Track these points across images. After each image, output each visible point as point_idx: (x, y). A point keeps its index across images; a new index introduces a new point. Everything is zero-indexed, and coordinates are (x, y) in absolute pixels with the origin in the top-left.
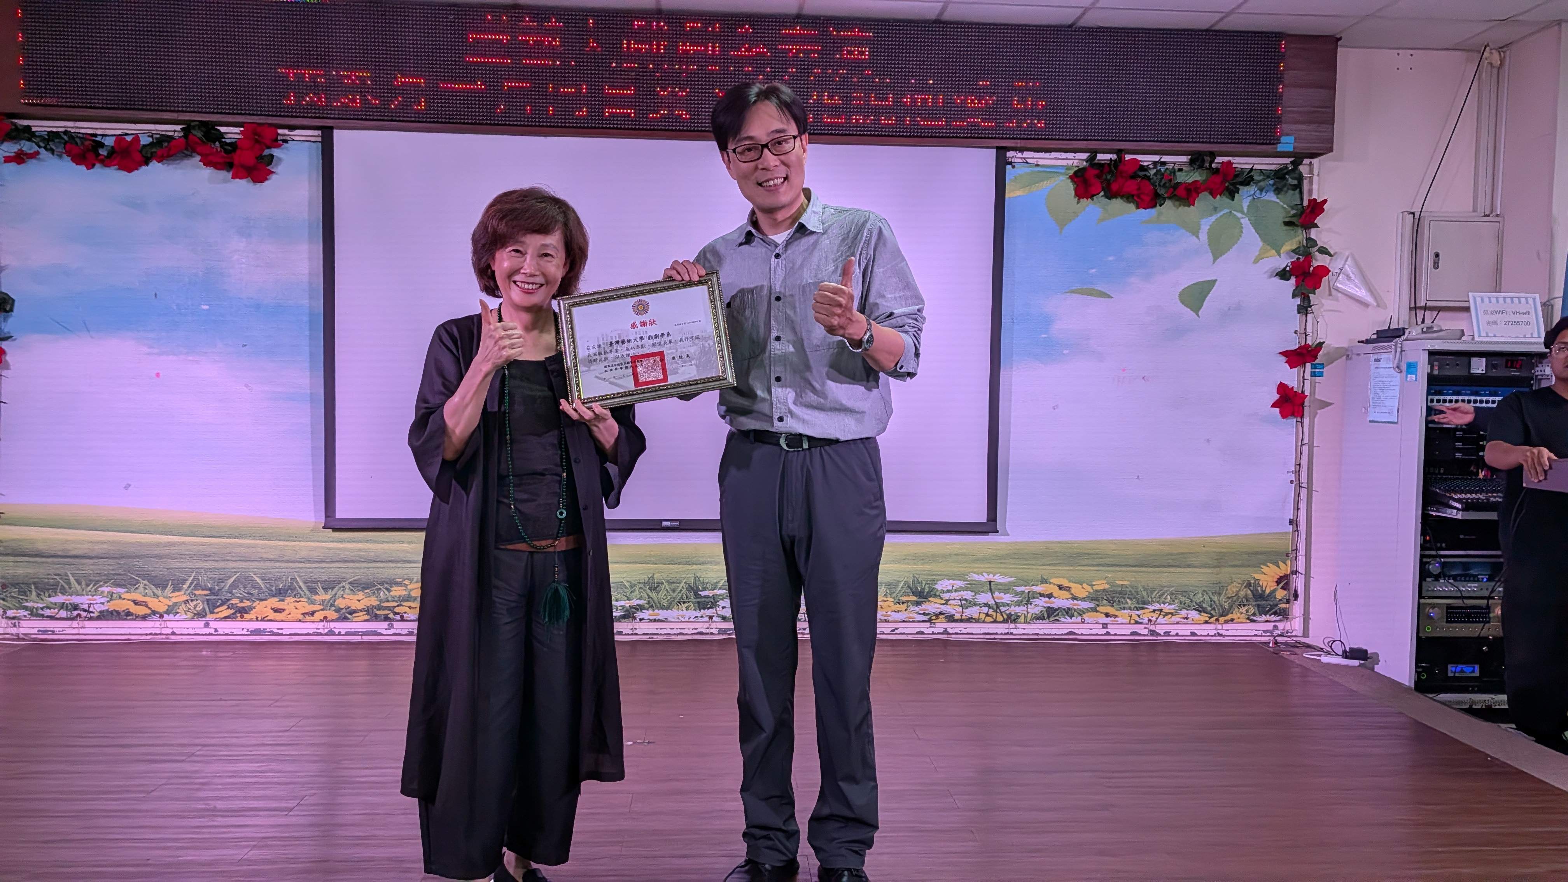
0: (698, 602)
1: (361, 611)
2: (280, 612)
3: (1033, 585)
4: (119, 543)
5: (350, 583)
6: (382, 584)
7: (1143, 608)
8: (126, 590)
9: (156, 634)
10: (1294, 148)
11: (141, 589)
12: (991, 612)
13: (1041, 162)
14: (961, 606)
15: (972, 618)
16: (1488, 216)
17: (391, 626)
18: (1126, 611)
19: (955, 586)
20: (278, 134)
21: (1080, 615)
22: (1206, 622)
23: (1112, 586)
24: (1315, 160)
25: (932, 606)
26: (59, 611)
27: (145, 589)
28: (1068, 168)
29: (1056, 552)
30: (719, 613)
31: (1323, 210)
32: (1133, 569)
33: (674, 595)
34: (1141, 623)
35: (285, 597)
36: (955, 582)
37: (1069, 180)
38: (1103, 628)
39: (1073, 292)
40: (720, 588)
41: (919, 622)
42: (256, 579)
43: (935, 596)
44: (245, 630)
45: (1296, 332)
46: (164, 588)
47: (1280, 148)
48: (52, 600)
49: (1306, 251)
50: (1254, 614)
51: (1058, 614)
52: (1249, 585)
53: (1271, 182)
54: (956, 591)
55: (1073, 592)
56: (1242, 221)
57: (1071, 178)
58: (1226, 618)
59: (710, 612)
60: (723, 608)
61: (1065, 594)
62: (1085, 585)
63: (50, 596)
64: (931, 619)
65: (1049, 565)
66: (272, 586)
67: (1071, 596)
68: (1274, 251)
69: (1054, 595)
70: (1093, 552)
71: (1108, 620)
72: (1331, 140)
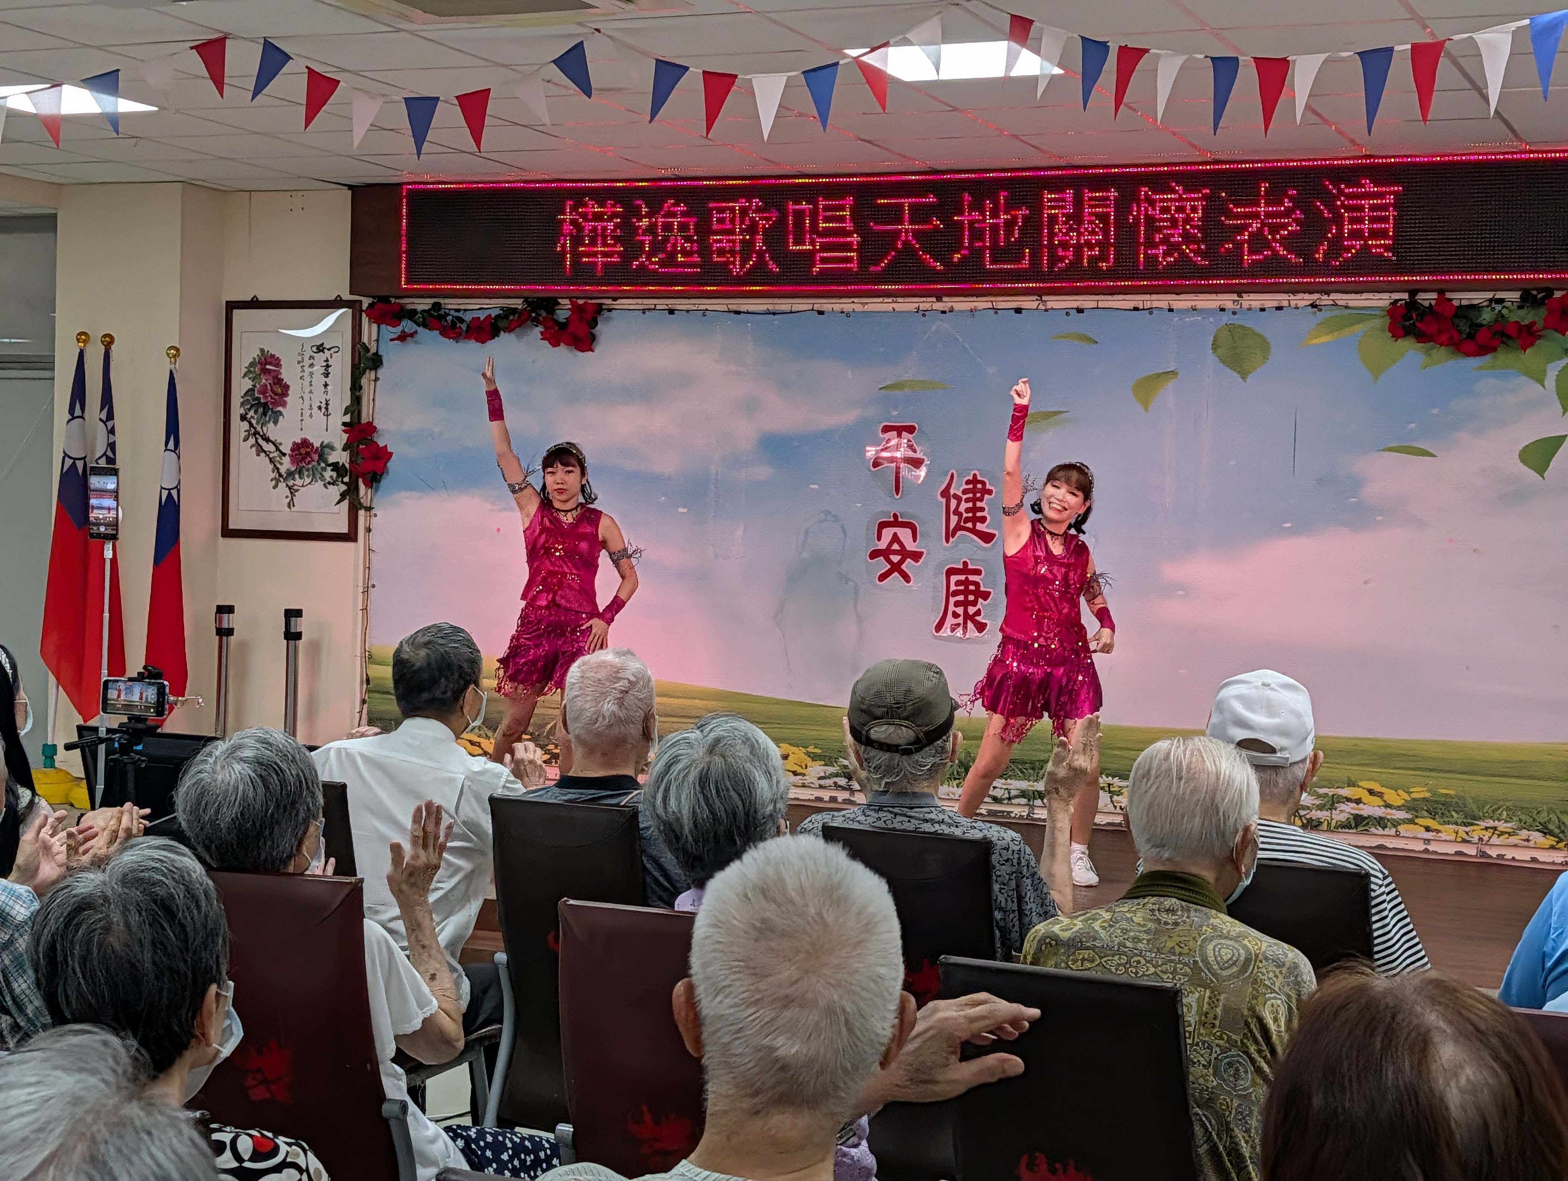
7: (1472, 824)
13: (1352, 303)
18: (1451, 826)
22: (1553, 847)
23: (1435, 794)
28: (1383, 309)
29: (1365, 752)
32: (1463, 777)
34: (1469, 842)
38: (1422, 844)
39: (1389, 450)
51: (1368, 823)
62: (1400, 792)
65: (1356, 765)
69: (1363, 801)
70: (1411, 753)
71: (1429, 835)
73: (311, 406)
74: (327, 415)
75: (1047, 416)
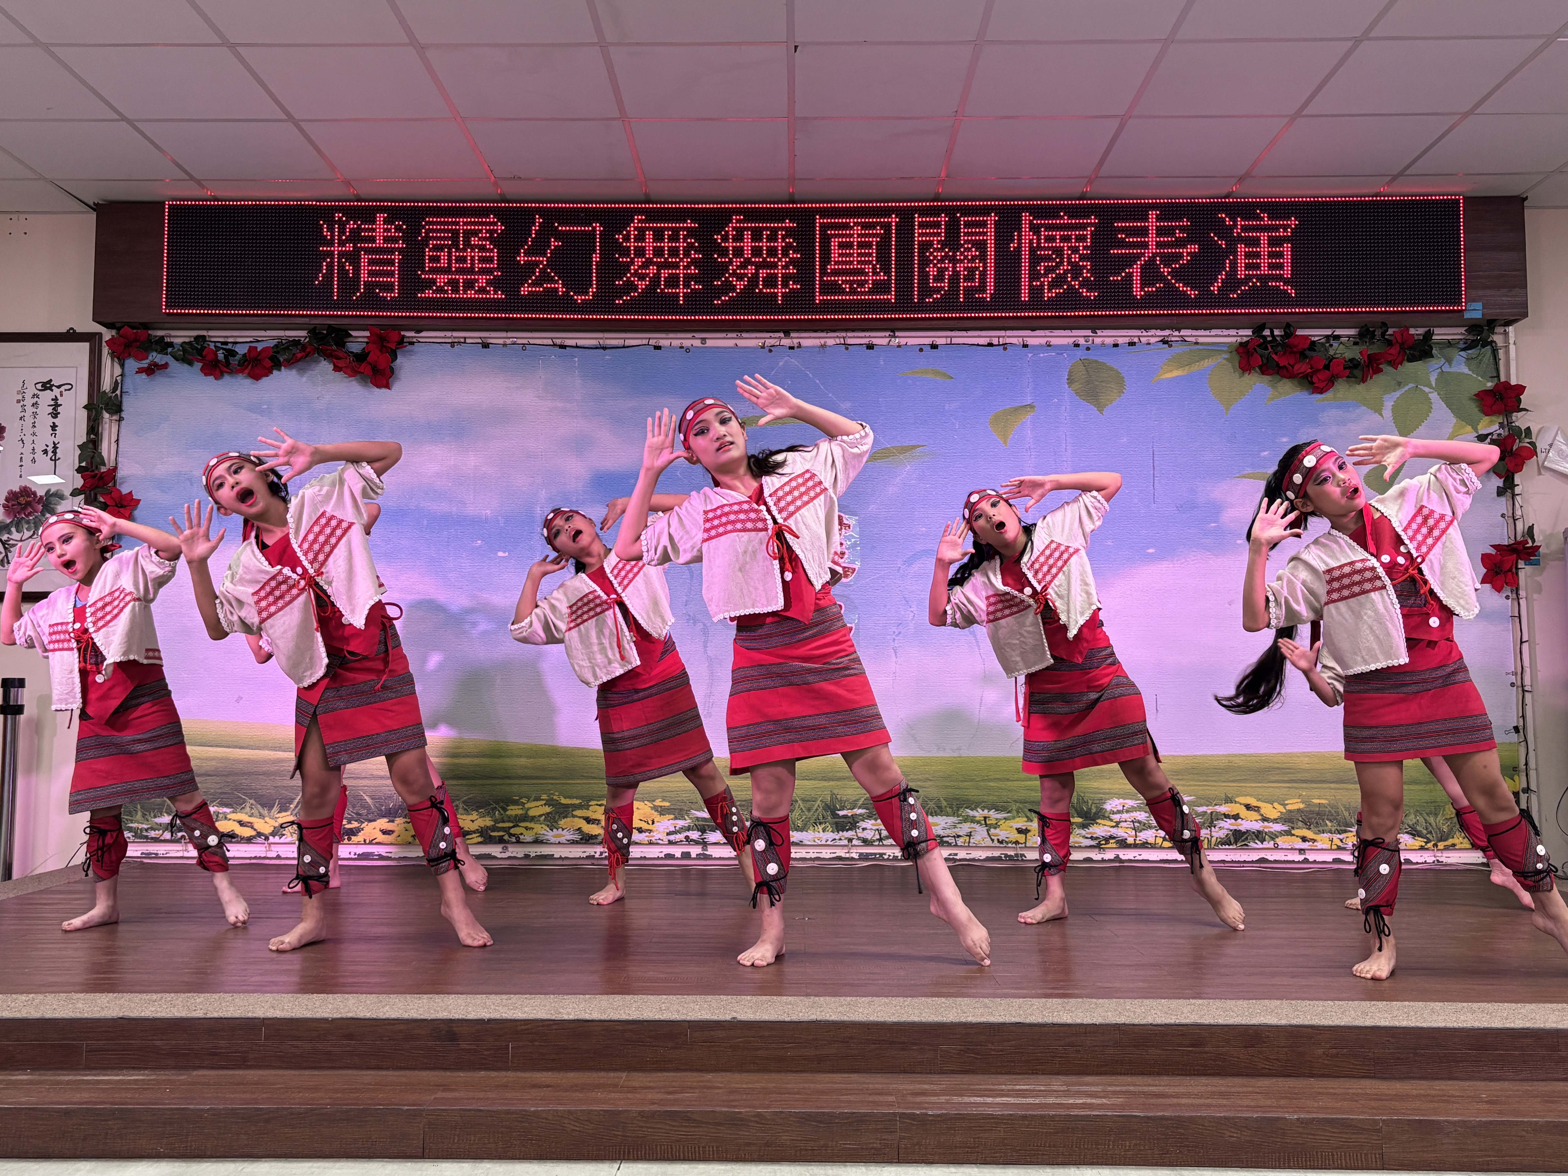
0: (836, 823)
1: (474, 832)
2: (389, 834)
3: (1216, 805)
4: (228, 759)
5: (464, 802)
6: (497, 802)
7: (1346, 831)
8: (231, 810)
9: (260, 858)
10: (1483, 315)
11: (248, 809)
13: (1201, 340)
14: (1134, 829)
15: (1147, 843)
17: (505, 849)
18: (1325, 835)
19: (1126, 806)
20: (404, 337)
21: (1273, 839)
22: (1422, 848)
23: (1309, 805)
24: (1510, 327)
25: (1100, 830)
26: (164, 832)
27: (252, 808)
28: (1230, 344)
29: (1239, 767)
30: (860, 835)
32: (1332, 785)
33: (809, 815)
34: (1344, 849)
35: (395, 817)
36: (1126, 801)
37: (1232, 359)
38: (1300, 853)
39: (1244, 477)
40: (860, 808)
41: (1086, 847)
42: (366, 798)
43: (1104, 817)
44: (352, 854)
45: (1503, 516)
46: (270, 808)
47: (1467, 315)
48: (158, 820)
51: (1247, 838)
54: (1127, 811)
55: (1262, 811)
56: (1430, 395)
57: (1233, 355)
58: (1446, 843)
59: (850, 834)
60: (864, 829)
61: (1254, 815)
62: (1275, 804)
63: (155, 817)
64: (1100, 844)
65: (1233, 781)
66: (382, 805)
67: (1260, 817)
68: (1469, 428)
69: (1241, 816)
70: (1284, 766)
71: (1305, 845)
72: (1525, 305)
73: (33, 449)
74: (55, 460)
75: (904, 450)
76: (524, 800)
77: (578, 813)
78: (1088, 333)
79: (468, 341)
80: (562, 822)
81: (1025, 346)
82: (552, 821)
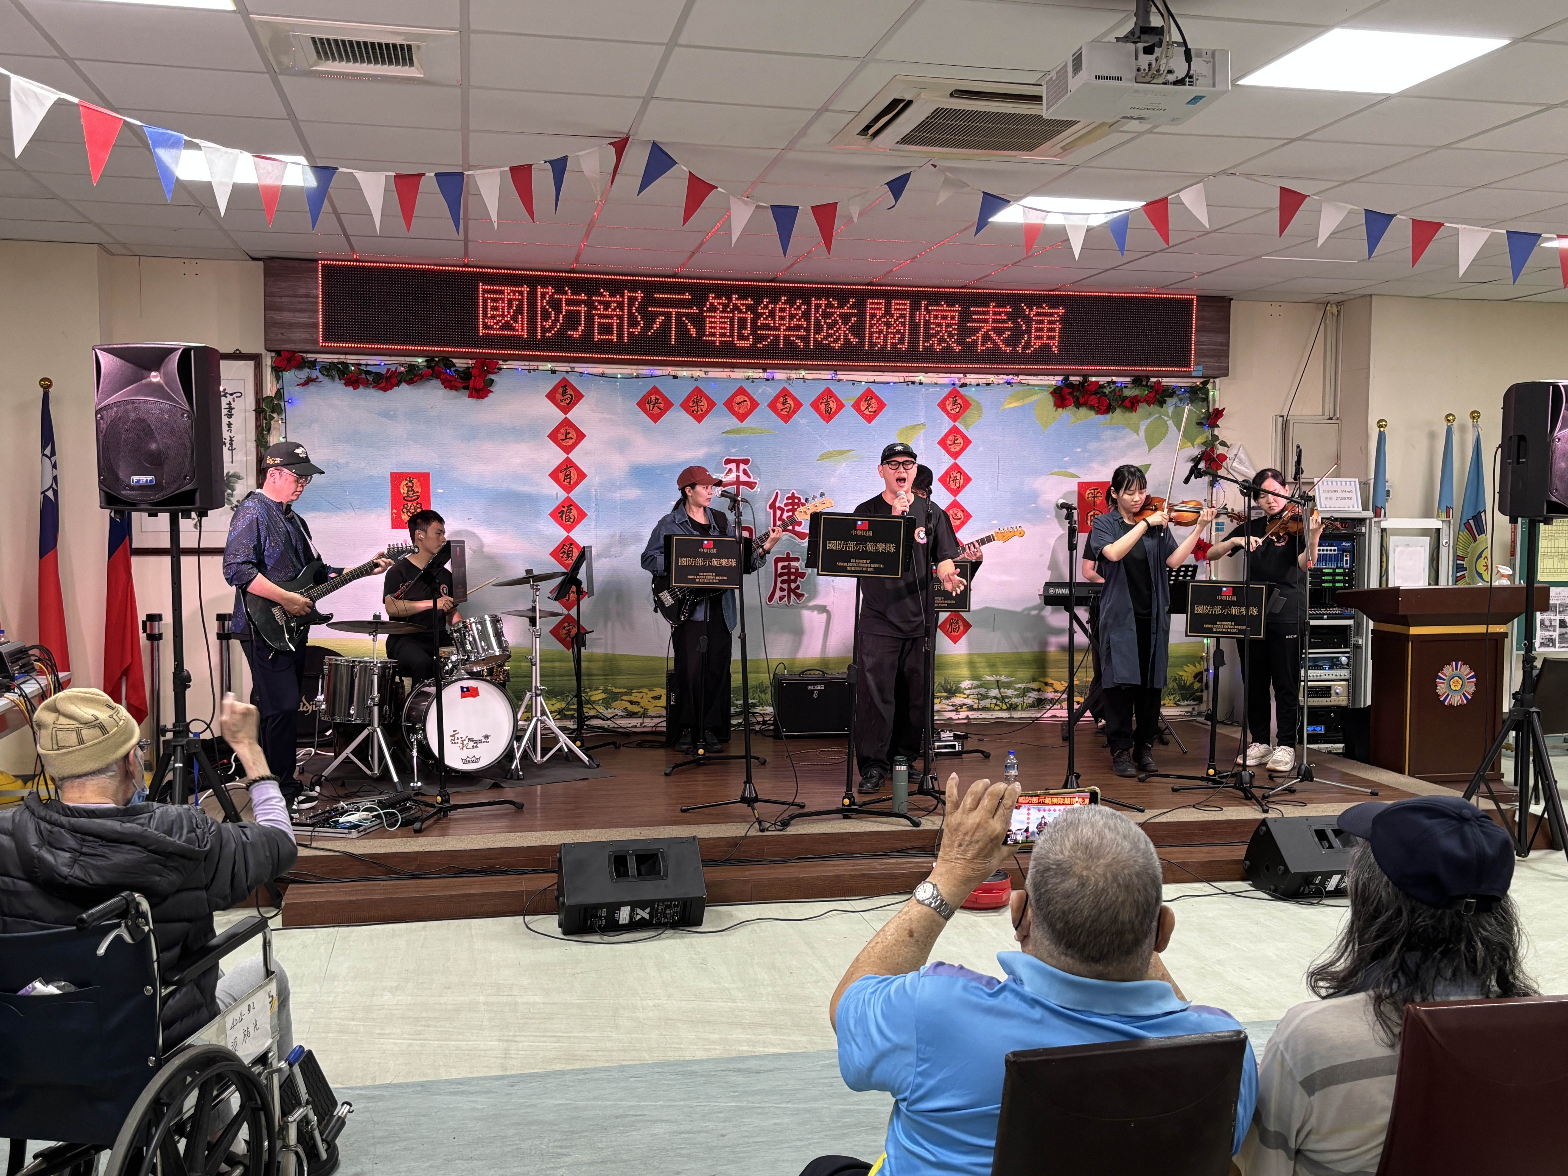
3: (1028, 683)
10: (1203, 372)
12: (998, 703)
13: (1031, 382)
14: (978, 699)
15: (985, 707)
16: (1331, 419)
19: (975, 685)
20: (496, 366)
21: (1061, 704)
24: (1217, 380)
25: (958, 700)
28: (1049, 386)
31: (1222, 415)
36: (975, 682)
37: (1050, 396)
39: (1054, 474)
41: (950, 712)
43: (960, 692)
47: (1193, 372)
49: (1212, 443)
50: (1179, 700)
52: (1176, 679)
53: (1188, 395)
54: (974, 688)
55: (1055, 687)
56: (1168, 422)
57: (1051, 393)
61: (1050, 689)
64: (957, 709)
67: (1054, 691)
68: (1189, 444)
72: (1227, 369)
74: (232, 450)
75: (841, 453)
76: (588, 690)
77: (624, 698)
78: (961, 376)
79: (540, 368)
80: (613, 705)
81: (921, 383)
82: (607, 703)
